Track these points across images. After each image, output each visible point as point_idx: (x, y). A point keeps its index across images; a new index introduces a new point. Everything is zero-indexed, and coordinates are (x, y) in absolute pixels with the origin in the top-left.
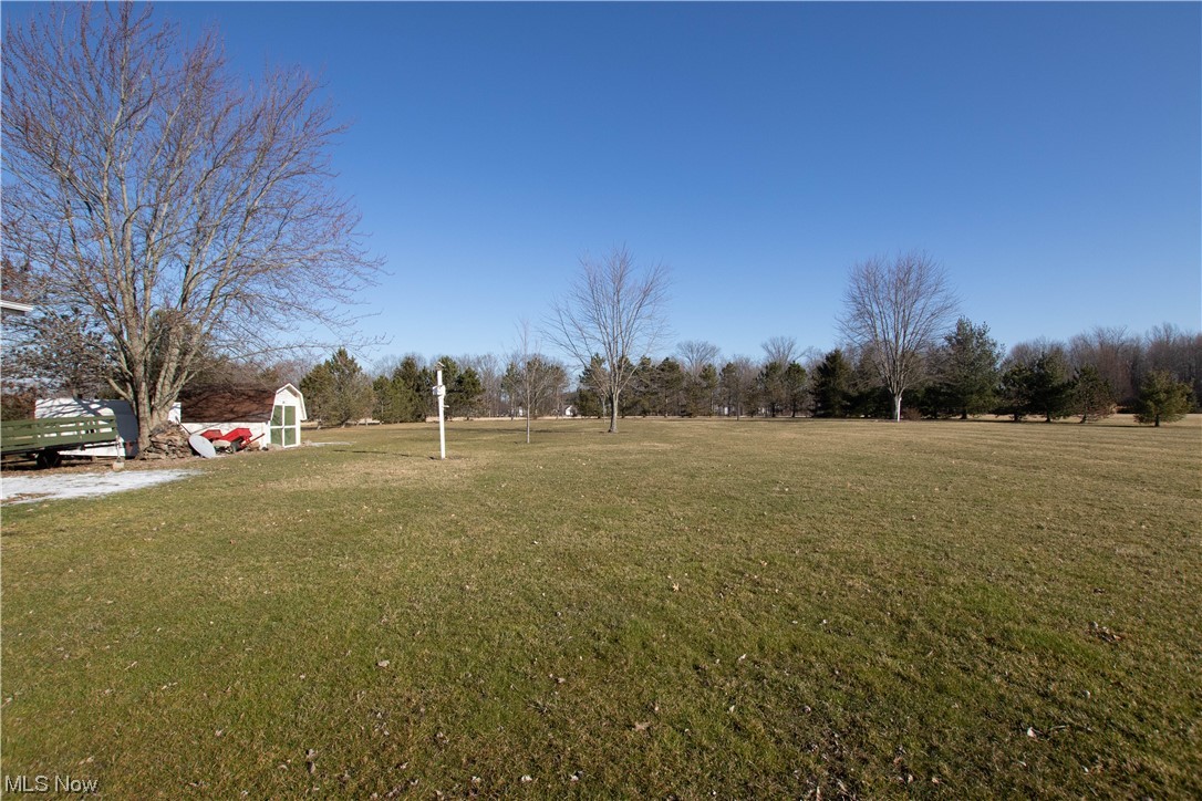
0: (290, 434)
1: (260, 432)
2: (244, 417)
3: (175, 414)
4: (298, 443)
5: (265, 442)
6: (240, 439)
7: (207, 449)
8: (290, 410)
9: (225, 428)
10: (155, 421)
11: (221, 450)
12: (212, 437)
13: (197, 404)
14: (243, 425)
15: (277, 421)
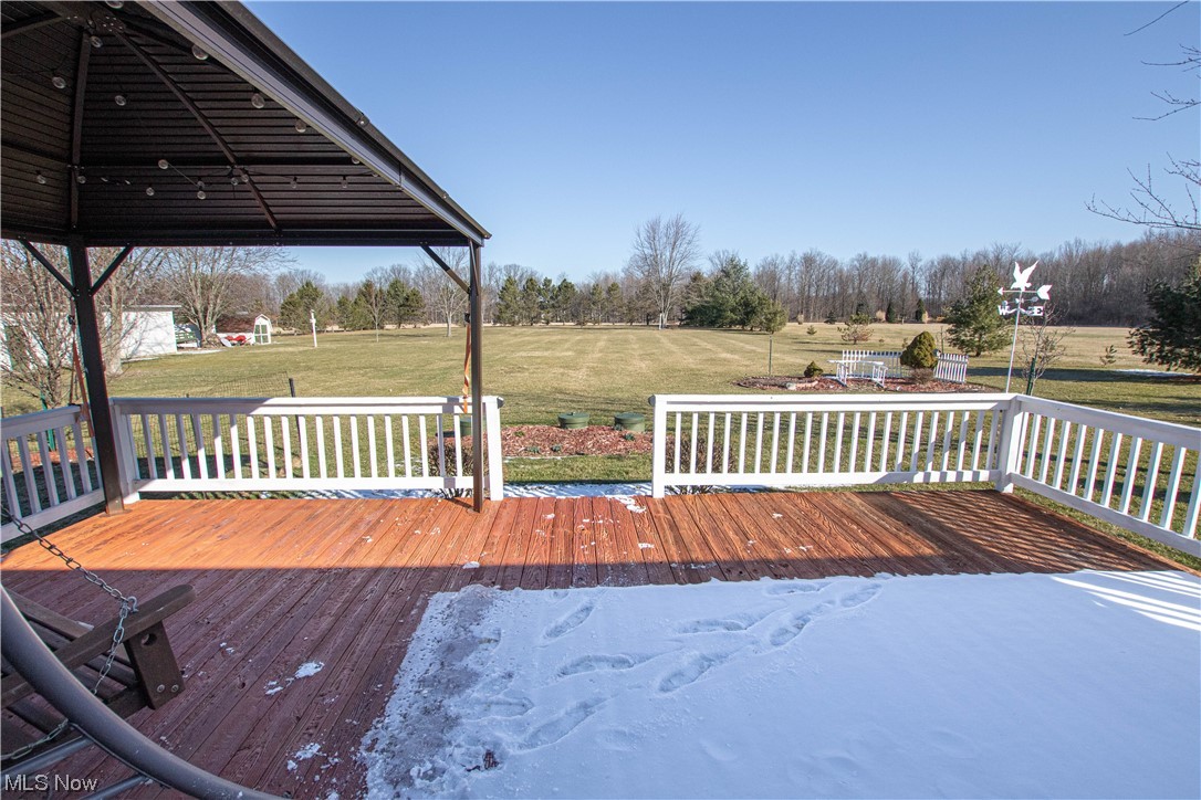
0: (265, 339)
1: (250, 337)
2: (245, 331)
3: (213, 331)
4: (270, 342)
5: (253, 341)
6: (241, 340)
7: (228, 344)
8: (264, 327)
9: (235, 336)
10: (208, 333)
11: (233, 345)
12: (229, 339)
13: (223, 324)
14: (241, 334)
15: (257, 332)
